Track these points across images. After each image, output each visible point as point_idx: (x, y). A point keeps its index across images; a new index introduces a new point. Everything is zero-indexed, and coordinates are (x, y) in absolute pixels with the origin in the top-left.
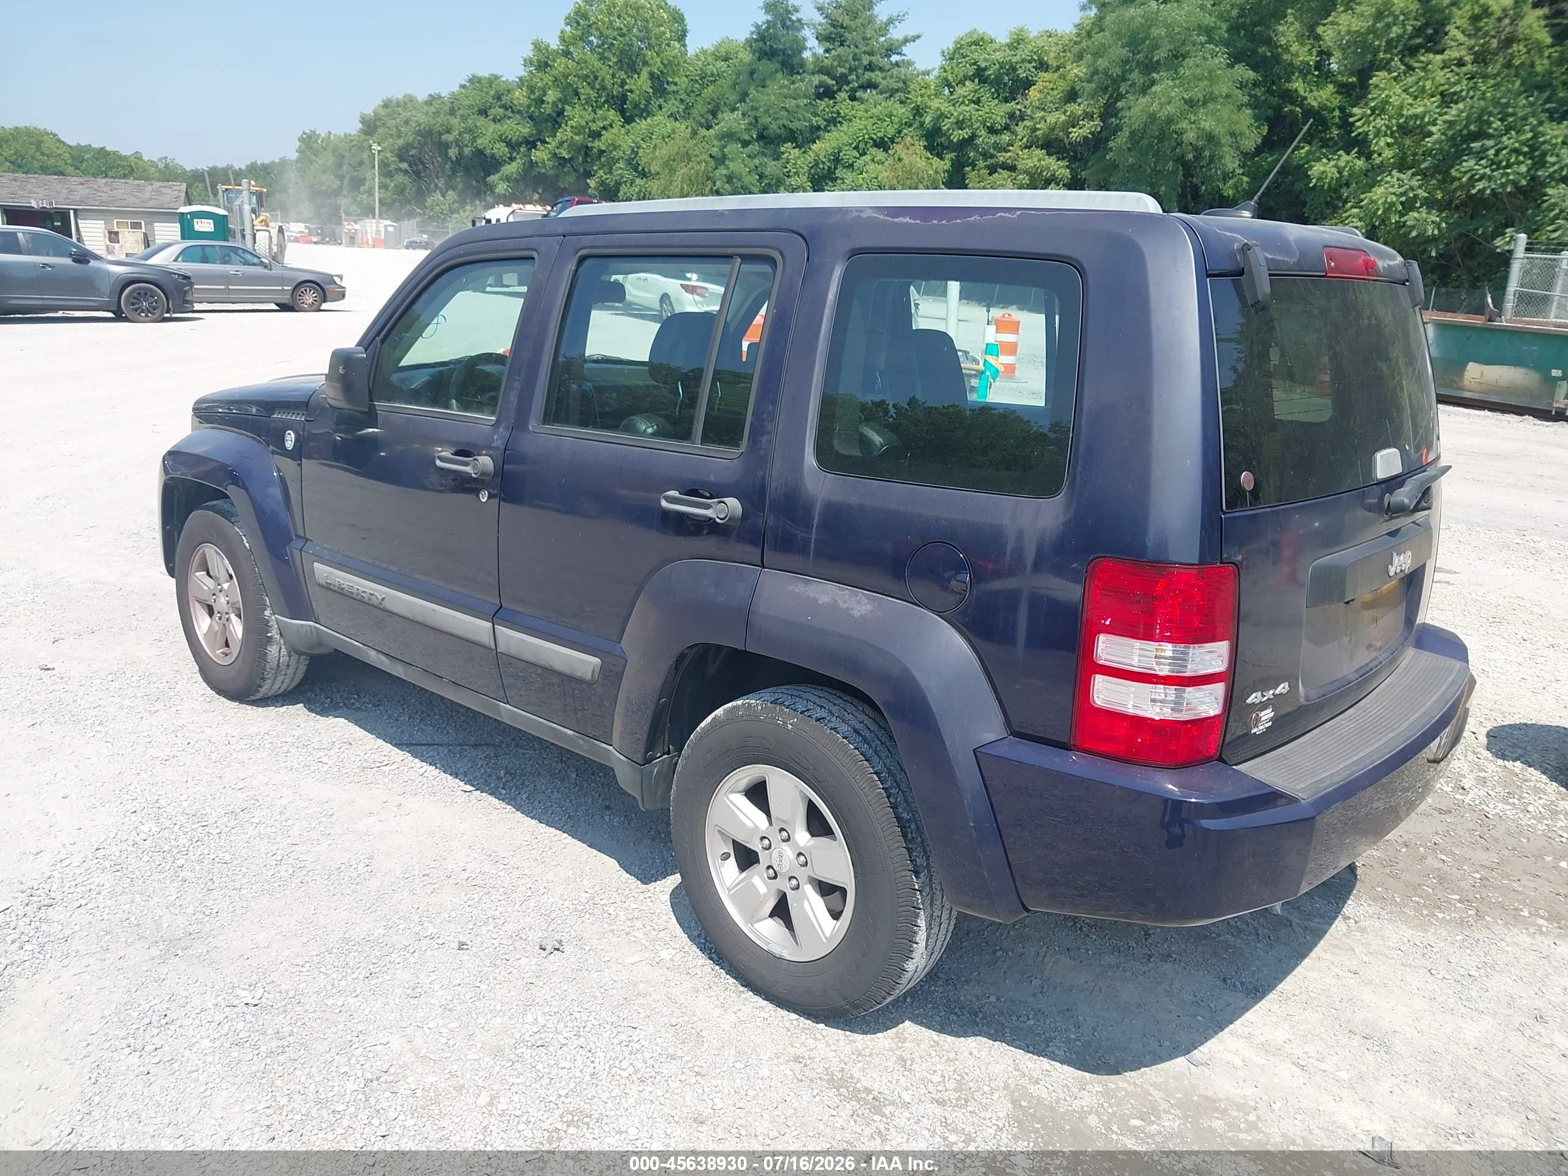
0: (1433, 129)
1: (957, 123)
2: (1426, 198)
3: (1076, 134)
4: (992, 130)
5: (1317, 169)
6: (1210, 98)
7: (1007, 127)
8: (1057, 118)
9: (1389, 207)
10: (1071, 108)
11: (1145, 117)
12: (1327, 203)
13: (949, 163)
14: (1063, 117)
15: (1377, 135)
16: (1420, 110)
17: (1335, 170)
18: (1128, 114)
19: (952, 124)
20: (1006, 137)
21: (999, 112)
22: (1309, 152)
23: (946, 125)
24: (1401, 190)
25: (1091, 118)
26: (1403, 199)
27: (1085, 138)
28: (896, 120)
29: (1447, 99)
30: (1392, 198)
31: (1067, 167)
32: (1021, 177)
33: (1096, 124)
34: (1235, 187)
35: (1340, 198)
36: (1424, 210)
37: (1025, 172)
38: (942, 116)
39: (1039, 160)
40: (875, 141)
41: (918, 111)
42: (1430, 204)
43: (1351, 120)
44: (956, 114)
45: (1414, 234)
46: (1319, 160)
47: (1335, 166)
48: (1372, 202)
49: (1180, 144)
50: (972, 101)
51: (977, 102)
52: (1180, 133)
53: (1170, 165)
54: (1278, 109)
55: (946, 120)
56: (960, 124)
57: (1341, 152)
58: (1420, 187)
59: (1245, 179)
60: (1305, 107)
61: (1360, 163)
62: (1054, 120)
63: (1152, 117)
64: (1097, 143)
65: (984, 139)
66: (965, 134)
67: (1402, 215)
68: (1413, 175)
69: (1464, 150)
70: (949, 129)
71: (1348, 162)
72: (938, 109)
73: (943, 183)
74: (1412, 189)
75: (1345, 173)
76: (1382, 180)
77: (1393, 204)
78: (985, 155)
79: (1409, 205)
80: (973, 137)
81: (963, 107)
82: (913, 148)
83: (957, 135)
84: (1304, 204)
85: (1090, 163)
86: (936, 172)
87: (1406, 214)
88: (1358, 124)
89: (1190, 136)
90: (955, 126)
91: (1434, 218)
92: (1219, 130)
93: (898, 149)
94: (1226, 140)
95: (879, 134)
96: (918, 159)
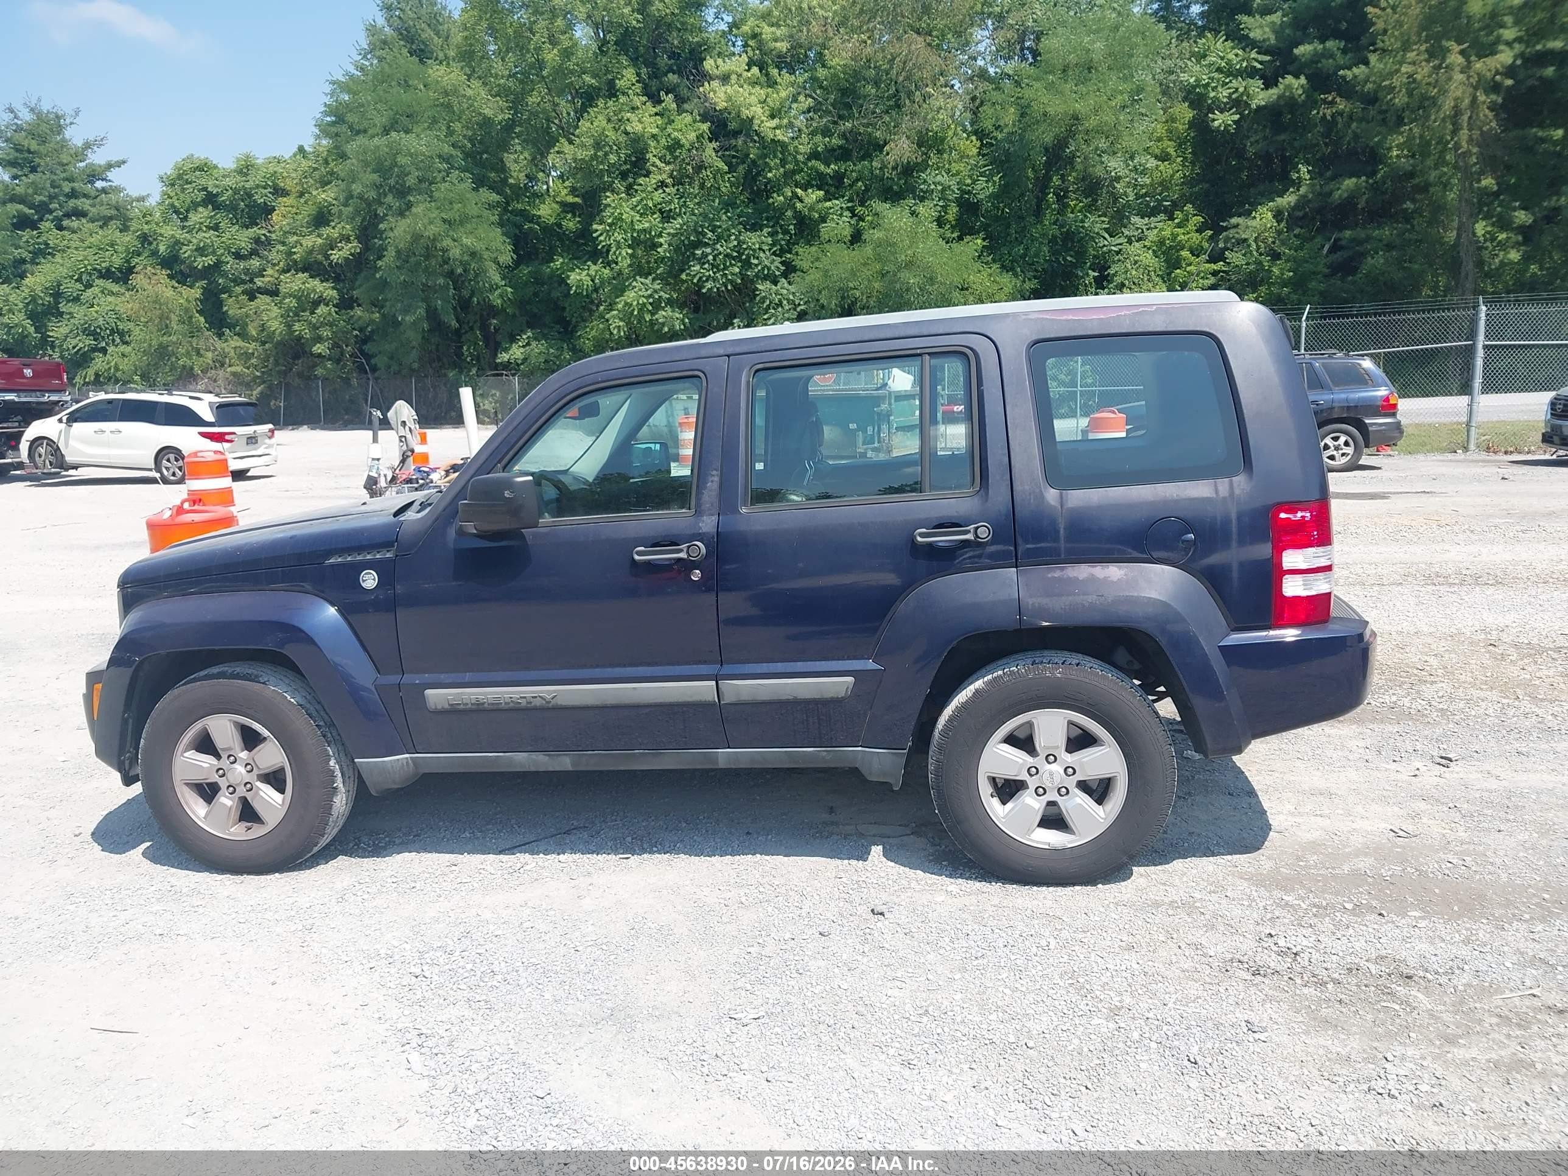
0: (661, 240)
1: (196, 250)
2: (668, 299)
3: (336, 256)
4: (238, 256)
5: (574, 277)
6: (464, 220)
7: (254, 253)
8: (311, 241)
9: (642, 308)
10: (326, 231)
11: (409, 237)
12: (583, 307)
13: (199, 291)
14: (320, 241)
15: (619, 247)
16: (647, 225)
17: (588, 278)
18: (391, 234)
19: (192, 251)
20: (255, 263)
21: (243, 238)
22: (562, 263)
23: (186, 252)
24: (649, 292)
25: (348, 240)
26: (651, 300)
27: (346, 259)
28: (120, 249)
29: (667, 216)
30: (642, 300)
31: (333, 288)
32: (287, 300)
33: (354, 246)
34: (501, 296)
35: (592, 302)
36: (668, 308)
37: (290, 296)
38: (177, 243)
39: (304, 283)
40: (100, 271)
41: (144, 238)
42: (670, 302)
43: (595, 235)
44: (195, 241)
45: (666, 329)
46: (573, 270)
47: (588, 275)
48: (626, 304)
49: (446, 262)
50: (209, 228)
51: (216, 228)
52: (445, 251)
53: (441, 281)
54: (520, 227)
55: (185, 248)
56: (201, 251)
57: (589, 263)
58: (661, 289)
59: (509, 290)
60: (543, 225)
61: (607, 271)
62: (310, 244)
63: (417, 237)
64: (359, 263)
65: (231, 265)
66: (209, 260)
67: (653, 314)
68: (654, 280)
69: (688, 257)
70: (190, 257)
71: (597, 271)
72: (173, 236)
73: (197, 311)
74: (656, 291)
75: (597, 281)
76: (630, 284)
77: (644, 304)
78: (237, 281)
79: (657, 306)
80: (218, 265)
81: (201, 235)
82: (156, 277)
83: (201, 262)
84: (564, 309)
85: (357, 283)
86: (187, 300)
87: (656, 313)
88: (602, 238)
89: (455, 252)
90: (196, 253)
91: (677, 315)
92: (479, 246)
93: (137, 280)
94: (486, 255)
95: (103, 265)
96: (164, 289)
